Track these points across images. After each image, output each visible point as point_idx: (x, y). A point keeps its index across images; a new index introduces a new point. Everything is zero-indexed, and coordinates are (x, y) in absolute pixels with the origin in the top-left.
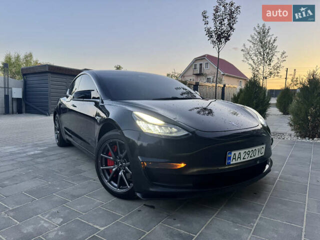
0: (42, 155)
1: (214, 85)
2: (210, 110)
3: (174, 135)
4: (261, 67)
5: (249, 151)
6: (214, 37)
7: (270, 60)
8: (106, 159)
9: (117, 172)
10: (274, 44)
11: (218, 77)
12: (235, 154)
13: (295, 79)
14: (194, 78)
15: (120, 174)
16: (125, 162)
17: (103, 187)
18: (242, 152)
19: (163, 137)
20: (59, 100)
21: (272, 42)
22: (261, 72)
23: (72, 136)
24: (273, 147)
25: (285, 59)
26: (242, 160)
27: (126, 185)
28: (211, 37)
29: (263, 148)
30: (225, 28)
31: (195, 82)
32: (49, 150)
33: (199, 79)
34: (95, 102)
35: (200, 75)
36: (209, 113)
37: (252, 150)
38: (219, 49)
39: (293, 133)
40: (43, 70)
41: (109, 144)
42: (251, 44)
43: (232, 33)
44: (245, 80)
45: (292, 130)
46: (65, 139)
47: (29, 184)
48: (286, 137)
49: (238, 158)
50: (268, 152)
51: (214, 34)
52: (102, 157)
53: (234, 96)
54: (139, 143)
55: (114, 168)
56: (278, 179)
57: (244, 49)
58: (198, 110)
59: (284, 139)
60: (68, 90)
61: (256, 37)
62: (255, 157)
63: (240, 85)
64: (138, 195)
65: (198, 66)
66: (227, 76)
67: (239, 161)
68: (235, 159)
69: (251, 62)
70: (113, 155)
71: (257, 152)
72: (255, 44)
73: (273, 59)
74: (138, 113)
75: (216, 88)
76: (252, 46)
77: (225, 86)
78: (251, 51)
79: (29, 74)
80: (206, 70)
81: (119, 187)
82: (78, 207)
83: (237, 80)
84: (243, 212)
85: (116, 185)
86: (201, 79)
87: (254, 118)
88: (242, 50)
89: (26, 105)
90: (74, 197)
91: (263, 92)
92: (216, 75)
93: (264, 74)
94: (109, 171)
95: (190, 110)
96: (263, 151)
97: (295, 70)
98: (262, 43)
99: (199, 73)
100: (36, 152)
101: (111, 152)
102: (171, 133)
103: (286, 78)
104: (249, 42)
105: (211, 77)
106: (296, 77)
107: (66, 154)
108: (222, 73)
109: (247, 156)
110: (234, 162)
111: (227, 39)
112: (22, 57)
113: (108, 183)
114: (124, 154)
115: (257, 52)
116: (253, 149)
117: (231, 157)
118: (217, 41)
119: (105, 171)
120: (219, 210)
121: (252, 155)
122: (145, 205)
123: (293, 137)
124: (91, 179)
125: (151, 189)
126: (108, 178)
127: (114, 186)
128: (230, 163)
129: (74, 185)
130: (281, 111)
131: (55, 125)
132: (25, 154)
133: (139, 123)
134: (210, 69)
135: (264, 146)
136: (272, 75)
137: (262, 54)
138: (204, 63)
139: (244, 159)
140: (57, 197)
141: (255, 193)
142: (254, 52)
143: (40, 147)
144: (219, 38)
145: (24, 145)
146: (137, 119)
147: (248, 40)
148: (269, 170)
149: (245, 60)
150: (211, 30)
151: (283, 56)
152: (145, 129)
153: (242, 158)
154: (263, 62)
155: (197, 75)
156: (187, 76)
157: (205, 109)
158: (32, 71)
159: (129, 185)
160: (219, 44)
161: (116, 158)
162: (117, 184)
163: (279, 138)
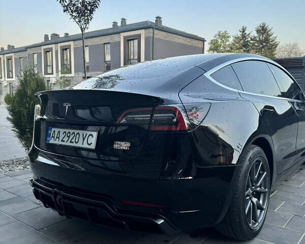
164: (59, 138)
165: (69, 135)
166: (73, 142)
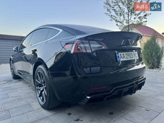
164: (124, 57)
165: (128, 55)
166: (131, 58)
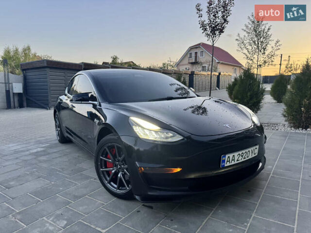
0: (44, 153)
1: (210, 73)
2: (204, 108)
3: (170, 140)
4: (256, 56)
5: (243, 153)
6: (208, 30)
7: (264, 49)
8: (105, 161)
9: (116, 174)
10: (268, 33)
11: (213, 65)
12: (229, 157)
13: (289, 66)
14: (189, 66)
15: (119, 175)
16: (123, 165)
17: (103, 187)
18: (236, 154)
19: (159, 143)
20: (58, 98)
21: (266, 30)
22: (255, 61)
23: (72, 134)
24: (266, 146)
25: (279, 47)
26: (236, 162)
27: (125, 186)
28: (206, 30)
29: (256, 148)
30: (219, 21)
31: (190, 71)
32: (51, 147)
33: (194, 67)
34: (93, 104)
35: (195, 63)
36: (203, 113)
37: (246, 152)
38: (213, 42)
39: (287, 123)
40: (41, 65)
41: (108, 147)
42: (245, 33)
43: (226, 25)
44: (240, 67)
45: (286, 121)
46: (66, 136)
47: (34, 185)
48: (280, 128)
49: (232, 160)
50: (261, 151)
51: (208, 27)
52: (101, 159)
53: (229, 85)
54: (136, 148)
55: (113, 170)
56: (271, 175)
57: (238, 38)
58: (192, 109)
59: (277, 130)
60: (67, 88)
61: (250, 26)
62: (248, 158)
63: (235, 72)
64: (137, 197)
65: (193, 55)
66: (222, 63)
67: (233, 163)
68: (229, 161)
69: (245, 51)
70: (111, 157)
71: (251, 153)
72: (249, 33)
73: (267, 48)
74: (134, 119)
75: (211, 77)
76: (247, 35)
77: (220, 74)
78: (246, 40)
79: (28, 69)
80: (201, 59)
81: (118, 188)
82: (81, 208)
83: (232, 67)
84: (237, 211)
85: (116, 186)
86: (196, 68)
87: (247, 117)
88: (237, 40)
89: (27, 99)
90: (76, 197)
91: (257, 84)
92: (211, 63)
93: (259, 63)
94: (108, 173)
95: (185, 110)
96: (257, 151)
97: (289, 56)
98: (256, 32)
99: (194, 61)
100: (39, 149)
101: (110, 155)
102: (167, 138)
103: (280, 64)
104: (243, 31)
105: (206, 65)
106: (290, 63)
107: (67, 151)
108: (217, 61)
109: (241, 157)
110: (228, 164)
111: (221, 31)
112: (20, 50)
113: (108, 184)
114: (122, 157)
115: (251, 42)
116: (247, 150)
117: (225, 160)
118: (211, 34)
119: (105, 173)
120: (214, 209)
121: (246, 157)
122: (143, 205)
123: (287, 127)
124: (92, 178)
125: (149, 193)
126: (108, 179)
127: (113, 187)
128: (224, 165)
129: (76, 184)
130: (275, 99)
131: (56, 122)
132: (28, 152)
133: (137, 129)
134: (205, 58)
135: (257, 147)
136: (267, 64)
137: (257, 43)
138: (198, 51)
139: (237, 160)
140: (60, 198)
141: (249, 191)
142: (248, 41)
143: (42, 144)
144: (213, 30)
145: (27, 142)
146: (134, 125)
147: (243, 30)
148: (262, 168)
149: (240, 49)
150: (205, 23)
151: (277, 45)
152: (142, 134)
153: (236, 160)
154: (257, 51)
155: (193, 63)
156: (183, 65)
157: (200, 107)
158: (31, 67)
159: (128, 187)
160: (214, 37)
161: (115, 160)
162: (116, 184)
163: (273, 129)
